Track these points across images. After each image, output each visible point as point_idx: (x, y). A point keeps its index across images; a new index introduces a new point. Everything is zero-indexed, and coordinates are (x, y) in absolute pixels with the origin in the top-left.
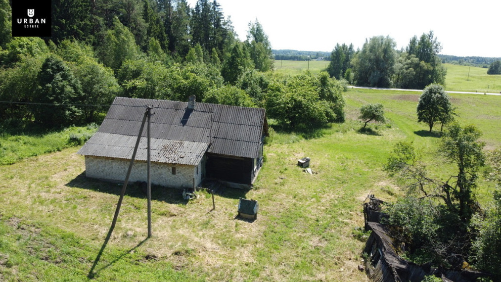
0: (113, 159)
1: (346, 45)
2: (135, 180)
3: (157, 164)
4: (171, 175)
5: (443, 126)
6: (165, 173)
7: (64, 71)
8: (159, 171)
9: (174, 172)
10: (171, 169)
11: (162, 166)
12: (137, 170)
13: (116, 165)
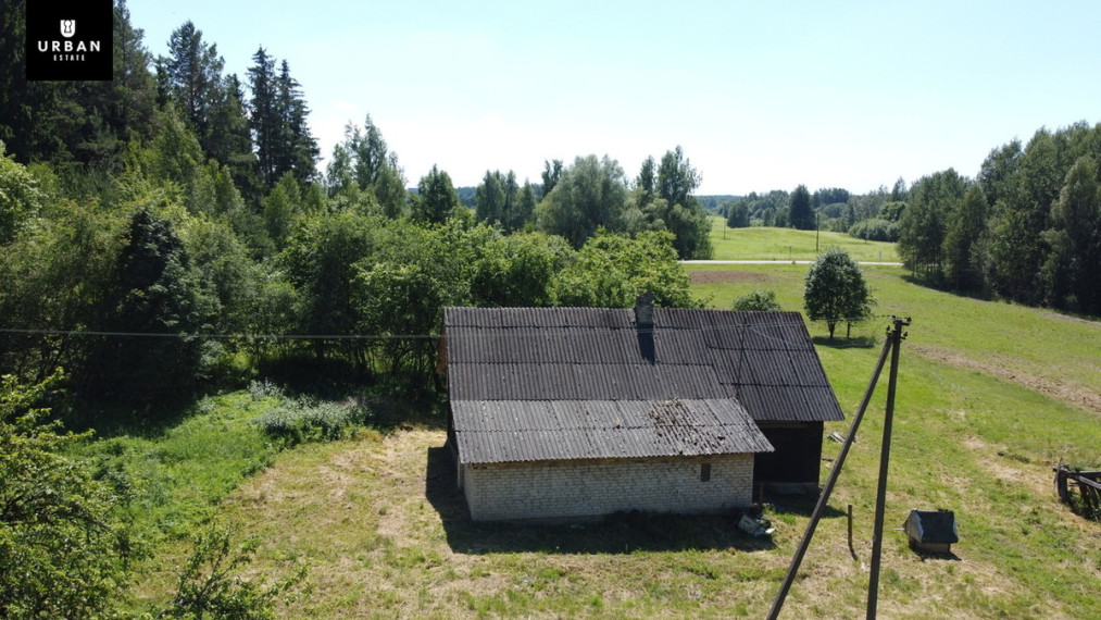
0: (554, 463)
1: (501, 172)
2: (609, 509)
3: (667, 462)
4: (699, 483)
5: (849, 326)
6: (684, 481)
7: (182, 247)
8: (670, 477)
9: (705, 476)
10: (698, 468)
11: (677, 465)
12: (614, 484)
13: (558, 479)
